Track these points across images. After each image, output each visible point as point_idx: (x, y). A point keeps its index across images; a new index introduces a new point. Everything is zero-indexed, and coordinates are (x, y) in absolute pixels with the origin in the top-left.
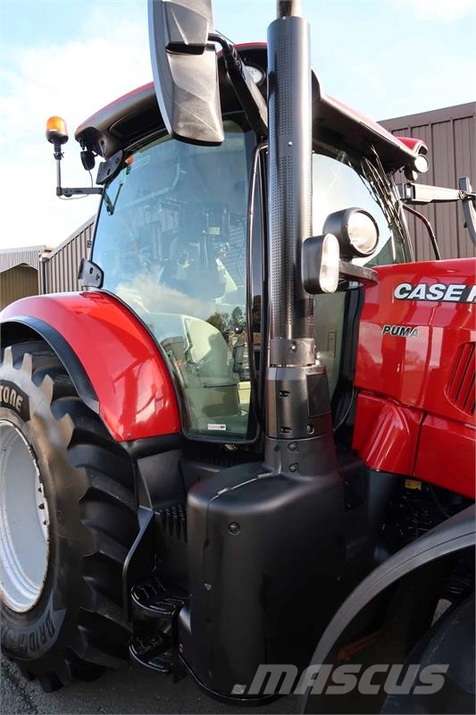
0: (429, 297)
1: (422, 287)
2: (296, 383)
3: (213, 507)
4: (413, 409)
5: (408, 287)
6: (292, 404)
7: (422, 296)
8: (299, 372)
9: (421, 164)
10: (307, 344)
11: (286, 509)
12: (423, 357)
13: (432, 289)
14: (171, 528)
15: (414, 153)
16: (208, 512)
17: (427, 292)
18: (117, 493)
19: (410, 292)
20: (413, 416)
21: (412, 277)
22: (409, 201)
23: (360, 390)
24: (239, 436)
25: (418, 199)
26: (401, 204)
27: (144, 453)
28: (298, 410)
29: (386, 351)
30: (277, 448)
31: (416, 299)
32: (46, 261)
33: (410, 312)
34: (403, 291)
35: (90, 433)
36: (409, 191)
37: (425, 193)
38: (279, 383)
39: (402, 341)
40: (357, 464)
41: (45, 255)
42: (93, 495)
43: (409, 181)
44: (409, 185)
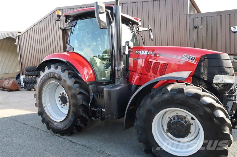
0: (142, 53)
1: (140, 51)
2: (121, 69)
3: (109, 89)
4: (139, 73)
5: (138, 51)
6: (120, 73)
7: (140, 53)
8: (121, 67)
9: (140, 24)
10: (122, 62)
11: (120, 89)
12: (141, 65)
13: (142, 52)
14: (98, 97)
15: (138, 22)
16: (108, 90)
17: (141, 52)
18: (85, 93)
19: (138, 52)
20: (139, 75)
21: (138, 49)
22: (137, 31)
23: (130, 71)
24: (108, 80)
25: (139, 30)
26: (136, 32)
27: (90, 84)
28: (121, 73)
29: (134, 63)
30: (118, 80)
31: (139, 54)
32: (19, 36)
33: (138, 56)
34: (137, 52)
35: (78, 81)
36: (137, 29)
37: (141, 29)
38: (118, 69)
39: (137, 61)
40: (130, 84)
41: (19, 34)
42: (80, 93)
43: (137, 26)
44: (137, 27)
